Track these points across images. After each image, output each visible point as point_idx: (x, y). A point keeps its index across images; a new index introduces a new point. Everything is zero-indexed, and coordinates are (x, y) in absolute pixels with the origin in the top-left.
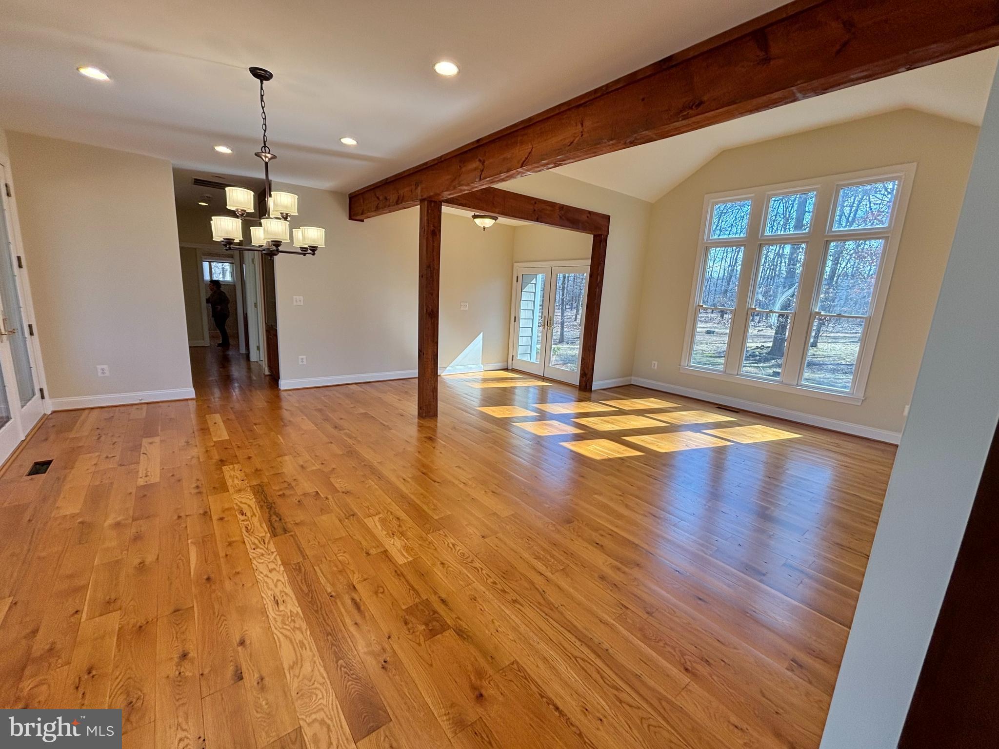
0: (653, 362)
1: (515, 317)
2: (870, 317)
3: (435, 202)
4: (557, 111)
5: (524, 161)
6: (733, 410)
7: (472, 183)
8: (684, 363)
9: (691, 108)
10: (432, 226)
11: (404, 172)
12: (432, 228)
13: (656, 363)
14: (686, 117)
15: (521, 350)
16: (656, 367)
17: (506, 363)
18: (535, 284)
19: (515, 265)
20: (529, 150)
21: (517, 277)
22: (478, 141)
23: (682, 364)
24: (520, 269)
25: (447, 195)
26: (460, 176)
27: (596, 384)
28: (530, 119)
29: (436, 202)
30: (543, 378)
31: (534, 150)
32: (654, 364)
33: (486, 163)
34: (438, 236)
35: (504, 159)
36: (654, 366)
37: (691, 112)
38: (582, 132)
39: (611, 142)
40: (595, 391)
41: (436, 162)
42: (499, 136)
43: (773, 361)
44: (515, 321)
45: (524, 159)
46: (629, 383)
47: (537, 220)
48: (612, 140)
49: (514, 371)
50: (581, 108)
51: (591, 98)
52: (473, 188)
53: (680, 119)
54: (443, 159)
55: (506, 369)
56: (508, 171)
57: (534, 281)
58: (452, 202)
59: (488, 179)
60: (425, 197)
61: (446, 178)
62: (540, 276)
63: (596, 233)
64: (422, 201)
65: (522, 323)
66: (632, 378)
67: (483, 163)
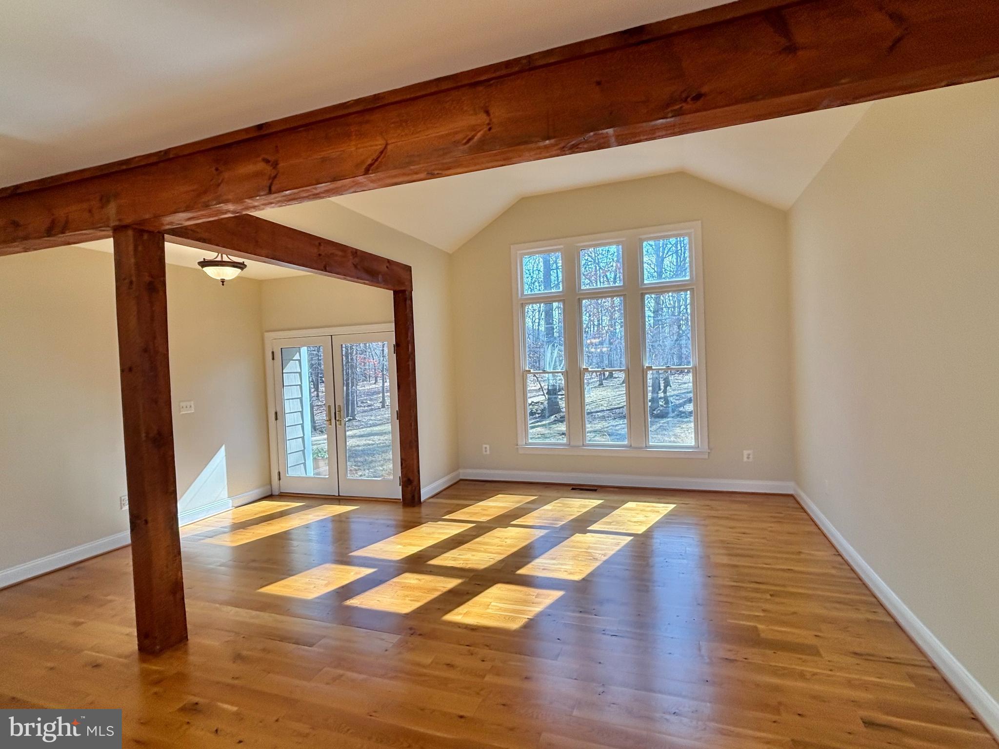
0: (484, 446)
1: (276, 413)
2: (696, 367)
3: (150, 232)
4: (434, 89)
5: (371, 165)
6: (589, 488)
7: (251, 197)
8: (521, 442)
9: (685, 100)
10: (146, 274)
11: (67, 175)
12: (147, 279)
13: (488, 447)
14: (679, 113)
15: (291, 460)
16: (488, 452)
17: (269, 487)
18: (300, 361)
19: (266, 334)
20: (380, 148)
21: (273, 353)
22: (260, 127)
23: (519, 443)
24: (274, 340)
25: (182, 219)
26: (219, 185)
27: (426, 492)
28: (376, 97)
29: (153, 232)
30: (339, 499)
31: (389, 147)
32: (486, 448)
33: (281, 165)
34: (161, 293)
35: (324, 160)
36: (486, 451)
37: (686, 106)
38: (489, 124)
39: (547, 142)
40: (425, 501)
41: (155, 159)
42: (307, 121)
43: (553, 417)
44: (276, 419)
45: (369, 161)
46: (458, 479)
47: (325, 269)
48: (549, 138)
49: (283, 496)
50: (480, 88)
51: (498, 74)
52: (247, 208)
53: (670, 115)
54: (171, 156)
55: (270, 497)
56: (334, 180)
57: (297, 357)
58: (184, 234)
59: (288, 192)
60: (128, 221)
61: (182, 190)
62: (304, 350)
63: (398, 288)
64: (118, 231)
65: (290, 419)
66: (461, 471)
67: (275, 165)
